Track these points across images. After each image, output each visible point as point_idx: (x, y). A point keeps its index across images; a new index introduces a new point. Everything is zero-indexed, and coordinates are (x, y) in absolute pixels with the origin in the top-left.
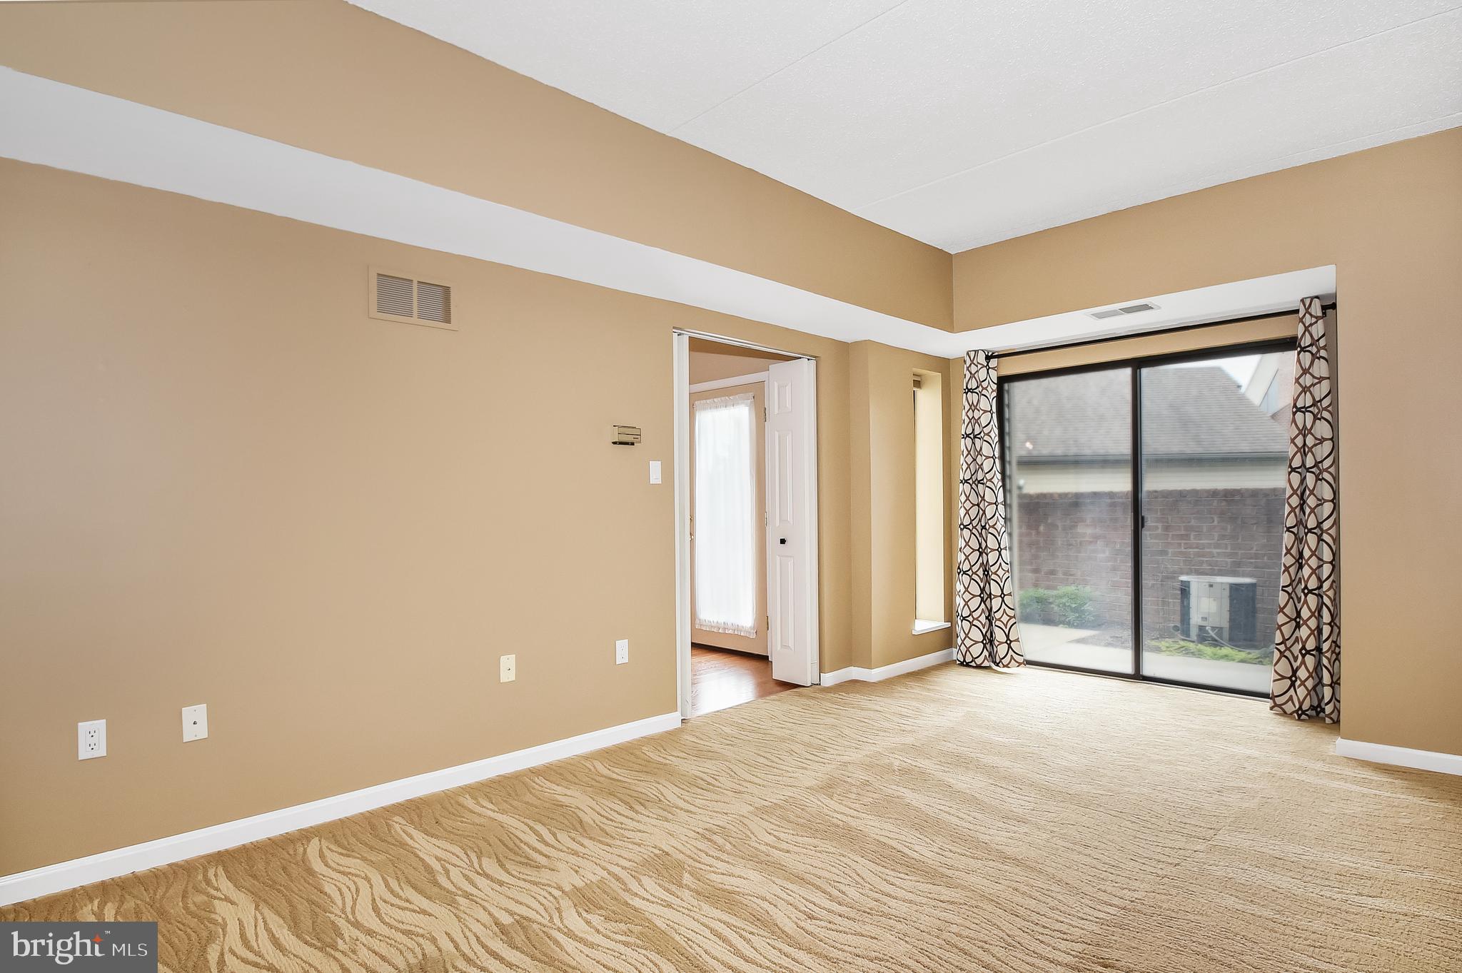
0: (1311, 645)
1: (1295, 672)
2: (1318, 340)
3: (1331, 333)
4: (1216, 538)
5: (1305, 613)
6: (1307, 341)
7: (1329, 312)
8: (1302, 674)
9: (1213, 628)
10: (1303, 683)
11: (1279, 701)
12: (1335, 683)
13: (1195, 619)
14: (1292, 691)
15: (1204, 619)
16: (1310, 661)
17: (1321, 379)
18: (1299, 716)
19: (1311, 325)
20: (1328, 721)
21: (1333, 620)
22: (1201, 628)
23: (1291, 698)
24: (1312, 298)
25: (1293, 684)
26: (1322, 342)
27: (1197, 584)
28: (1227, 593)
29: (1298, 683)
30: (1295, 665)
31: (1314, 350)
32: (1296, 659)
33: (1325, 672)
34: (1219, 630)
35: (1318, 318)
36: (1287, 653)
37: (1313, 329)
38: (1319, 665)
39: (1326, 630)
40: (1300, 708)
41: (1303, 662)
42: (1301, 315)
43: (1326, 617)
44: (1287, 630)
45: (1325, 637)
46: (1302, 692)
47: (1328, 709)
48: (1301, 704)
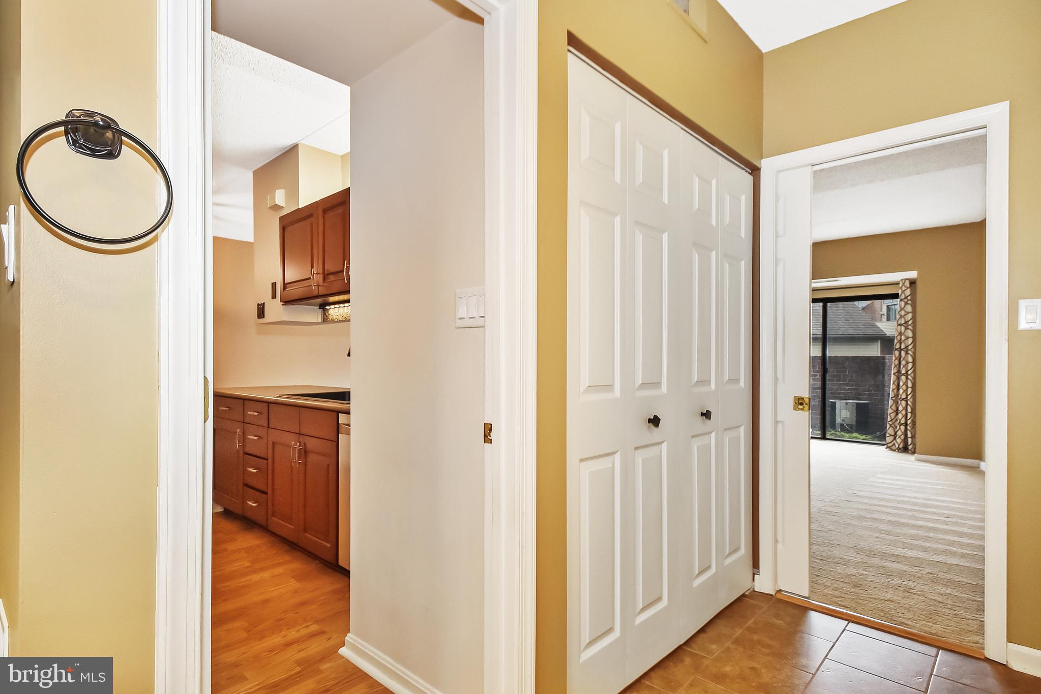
0: (903, 421)
1: (896, 433)
2: (908, 297)
3: (913, 294)
4: (847, 381)
5: (900, 408)
6: (903, 297)
7: (913, 285)
8: (899, 433)
9: (848, 425)
10: (900, 437)
11: (889, 445)
12: (913, 437)
13: (838, 420)
14: (894, 442)
15: (843, 420)
16: (903, 428)
17: (908, 313)
18: (898, 450)
19: (905, 290)
20: (910, 452)
21: (912, 411)
22: (842, 425)
23: (894, 444)
24: (906, 279)
25: (895, 439)
26: (909, 298)
27: (839, 403)
28: (855, 407)
29: (898, 437)
30: (896, 430)
31: (906, 300)
32: (896, 427)
33: (909, 432)
34: (851, 426)
35: (908, 288)
36: (893, 425)
37: (906, 292)
38: (906, 430)
39: (909, 415)
40: (898, 447)
41: (900, 429)
42: (901, 285)
43: (909, 409)
44: (893, 415)
45: (908, 418)
46: (899, 440)
47: (910, 447)
48: (899, 445)
